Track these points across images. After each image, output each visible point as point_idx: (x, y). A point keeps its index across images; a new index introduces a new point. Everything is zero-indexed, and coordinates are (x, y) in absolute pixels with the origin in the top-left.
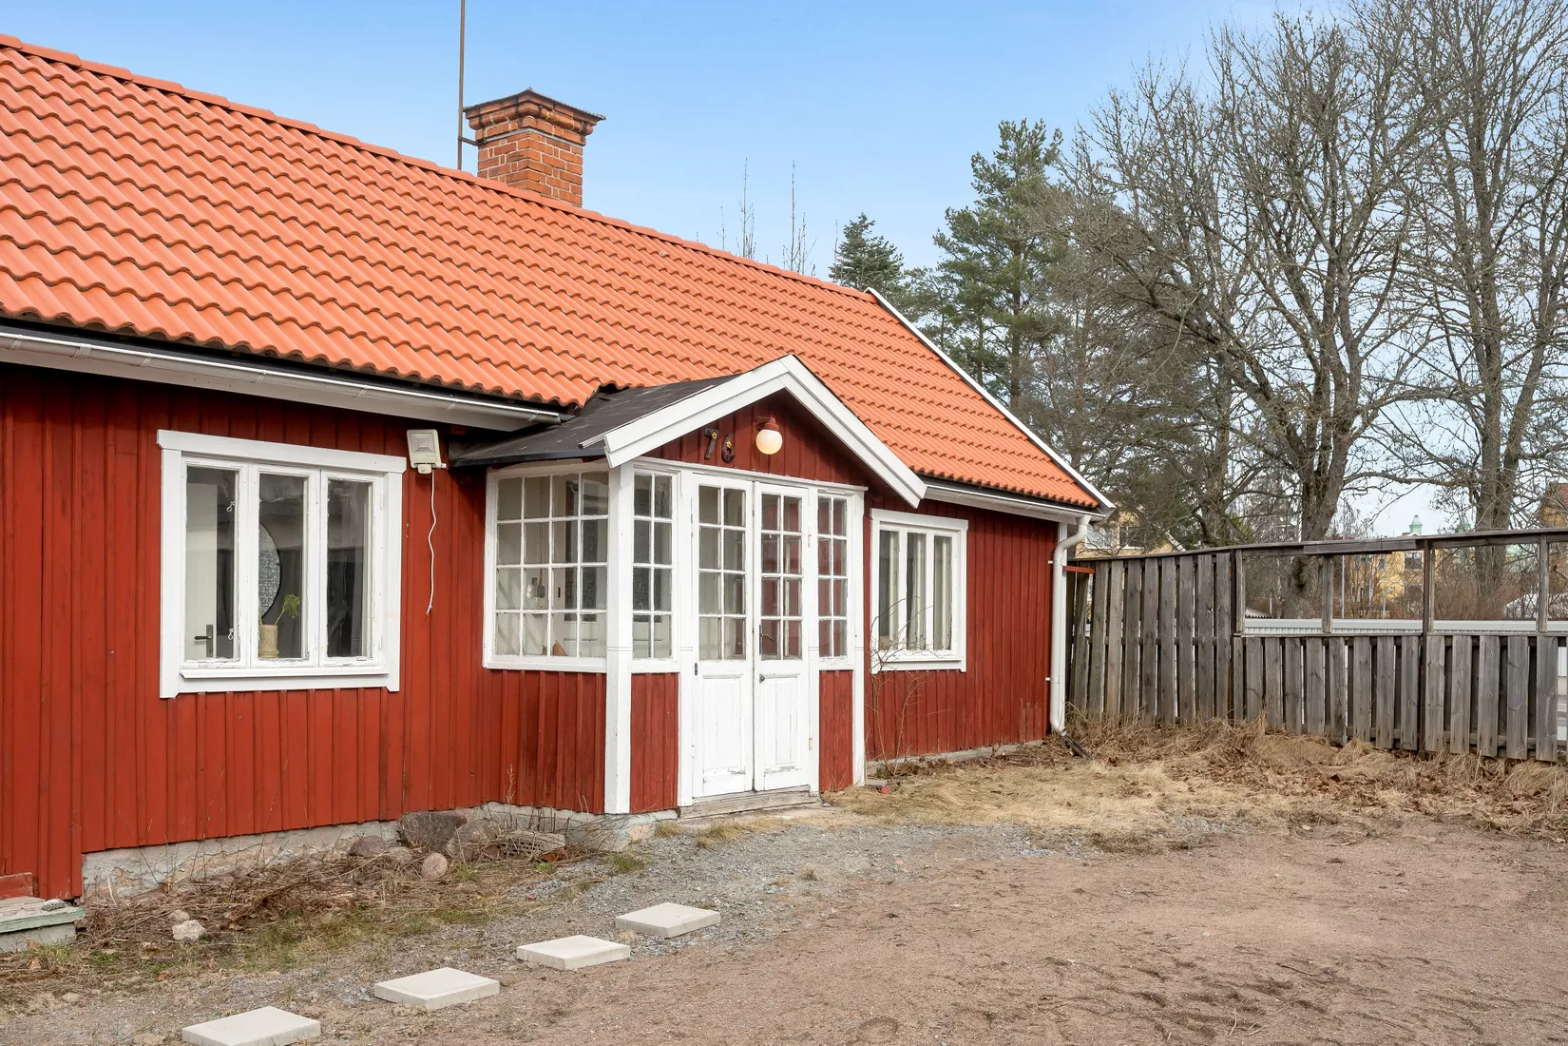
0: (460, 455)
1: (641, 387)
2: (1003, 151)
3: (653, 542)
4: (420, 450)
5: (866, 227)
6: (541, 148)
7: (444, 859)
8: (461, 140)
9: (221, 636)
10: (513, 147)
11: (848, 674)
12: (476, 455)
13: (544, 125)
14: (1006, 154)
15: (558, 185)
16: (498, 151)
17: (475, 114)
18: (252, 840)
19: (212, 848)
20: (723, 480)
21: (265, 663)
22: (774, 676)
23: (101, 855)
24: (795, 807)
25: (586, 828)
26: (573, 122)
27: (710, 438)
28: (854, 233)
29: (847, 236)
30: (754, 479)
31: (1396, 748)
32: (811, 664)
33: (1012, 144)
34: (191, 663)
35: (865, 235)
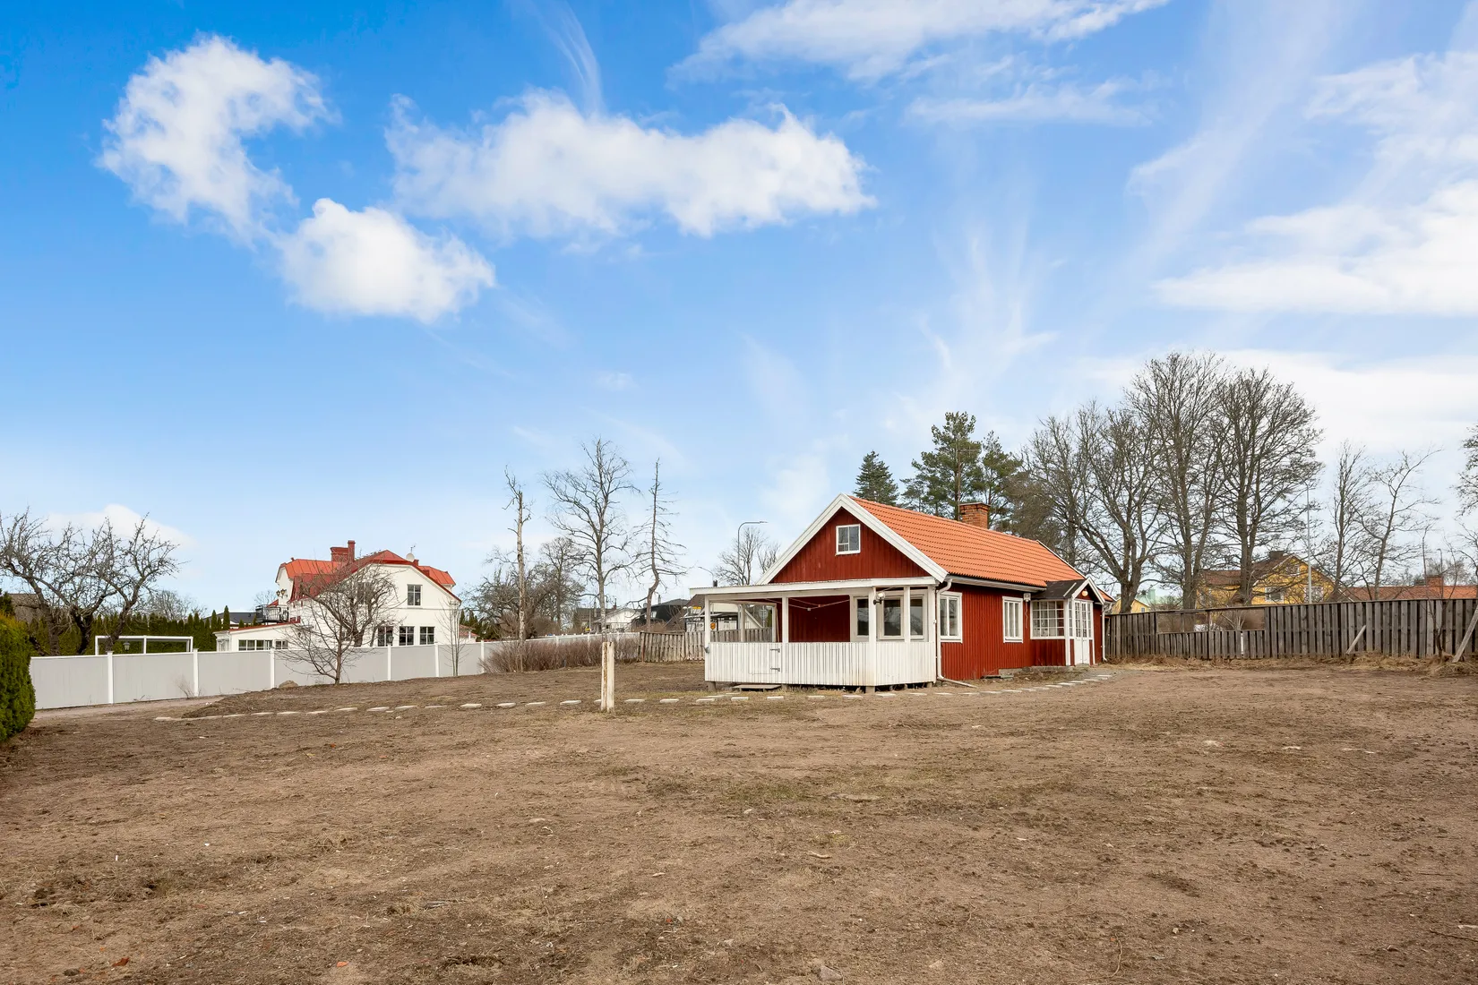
0: (1034, 598)
12: (1037, 597)
25: (1065, 670)
28: (869, 460)
31: (1202, 658)
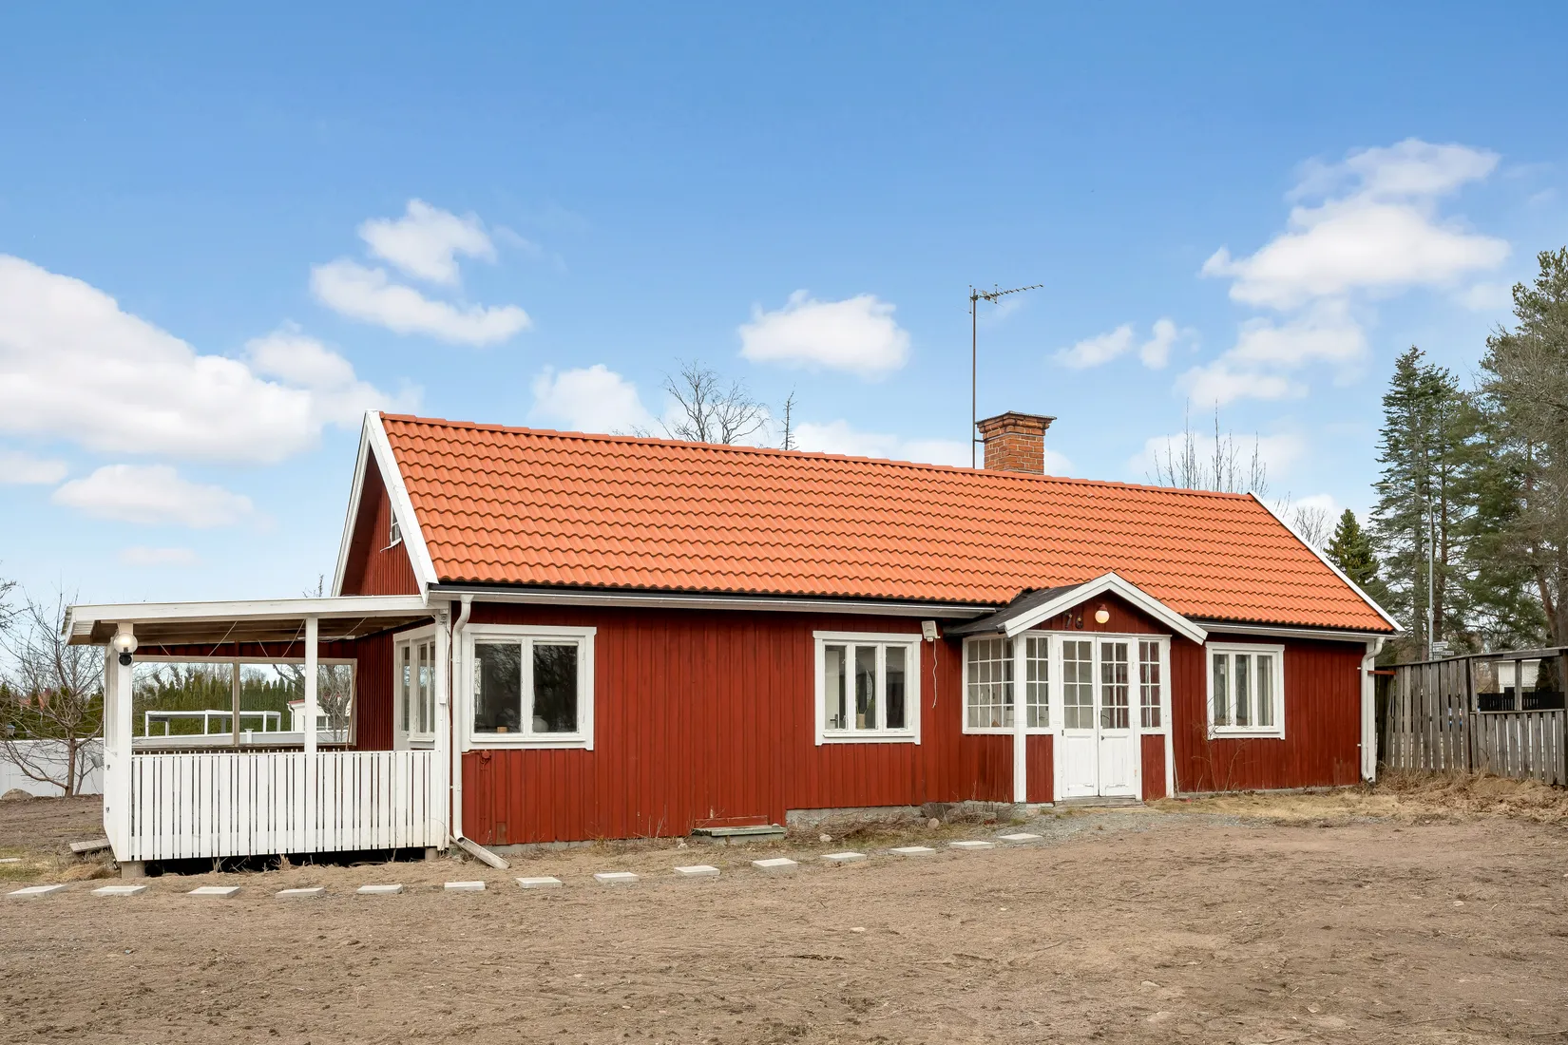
0: (947, 630)
1: (1047, 588)
2: (1544, 279)
3: (1038, 670)
4: (928, 630)
5: (1417, 357)
6: (1018, 442)
7: (938, 821)
8: (974, 441)
9: (840, 721)
10: (1001, 443)
11: (1162, 737)
12: (957, 631)
13: (1018, 429)
14: (1547, 281)
15: (1028, 461)
16: (995, 446)
17: (982, 424)
18: (853, 810)
19: (837, 812)
20: (1077, 637)
21: (858, 730)
22: (1111, 737)
23: (793, 811)
24: (1126, 806)
25: (1008, 810)
26: (1036, 424)
27: (1068, 617)
29: (1399, 367)
30: (1097, 636)
31: (1556, 783)
32: (1136, 730)
33: (1552, 271)
34: (827, 730)
35: (1417, 365)
